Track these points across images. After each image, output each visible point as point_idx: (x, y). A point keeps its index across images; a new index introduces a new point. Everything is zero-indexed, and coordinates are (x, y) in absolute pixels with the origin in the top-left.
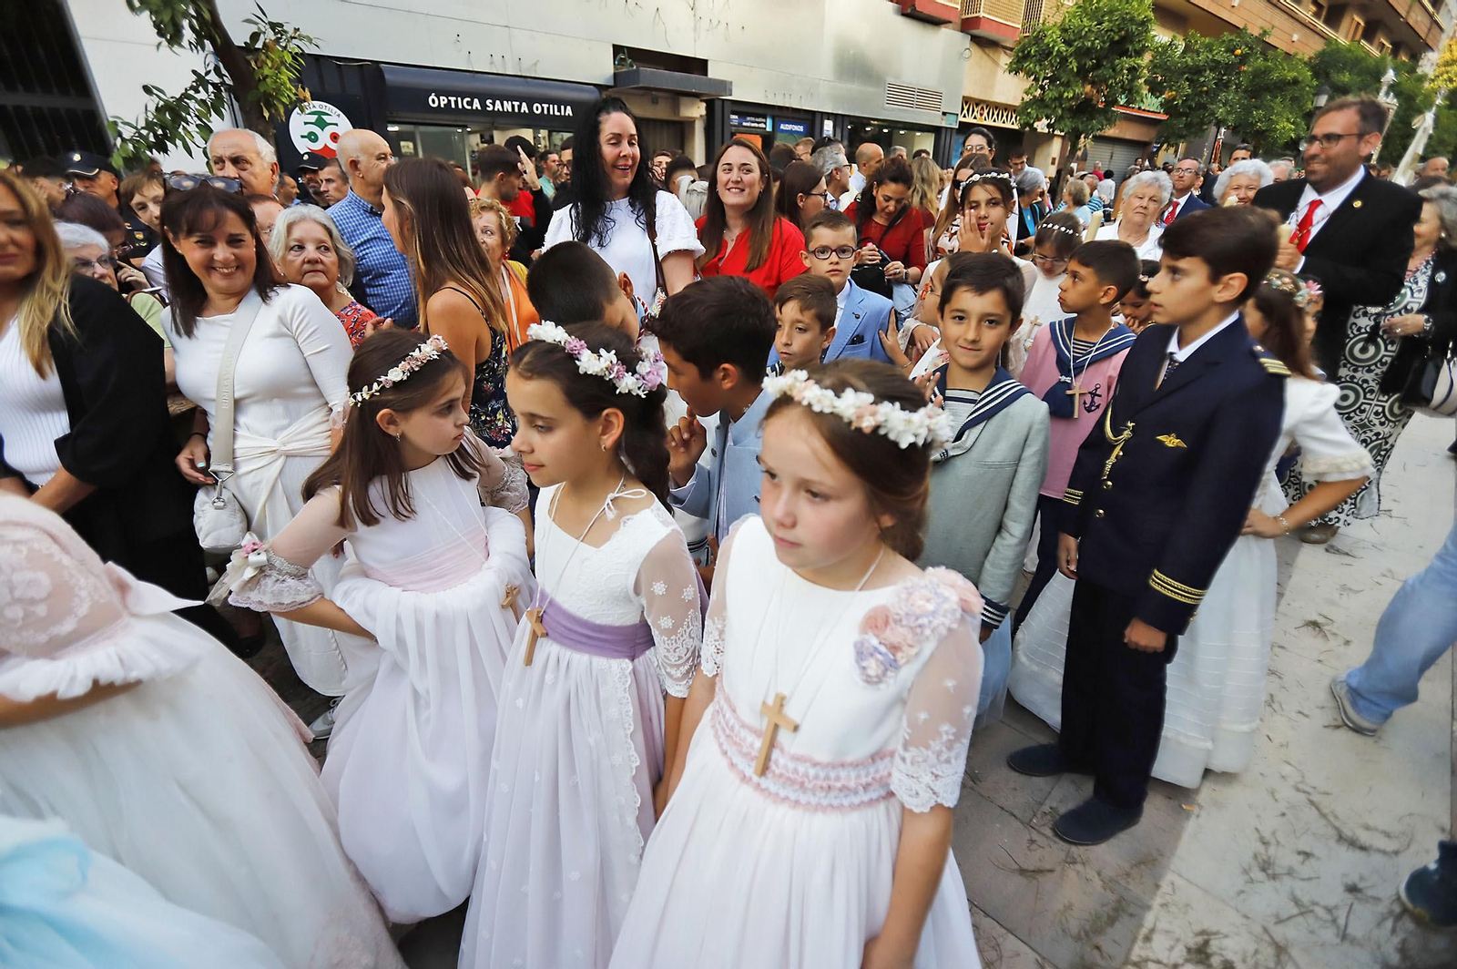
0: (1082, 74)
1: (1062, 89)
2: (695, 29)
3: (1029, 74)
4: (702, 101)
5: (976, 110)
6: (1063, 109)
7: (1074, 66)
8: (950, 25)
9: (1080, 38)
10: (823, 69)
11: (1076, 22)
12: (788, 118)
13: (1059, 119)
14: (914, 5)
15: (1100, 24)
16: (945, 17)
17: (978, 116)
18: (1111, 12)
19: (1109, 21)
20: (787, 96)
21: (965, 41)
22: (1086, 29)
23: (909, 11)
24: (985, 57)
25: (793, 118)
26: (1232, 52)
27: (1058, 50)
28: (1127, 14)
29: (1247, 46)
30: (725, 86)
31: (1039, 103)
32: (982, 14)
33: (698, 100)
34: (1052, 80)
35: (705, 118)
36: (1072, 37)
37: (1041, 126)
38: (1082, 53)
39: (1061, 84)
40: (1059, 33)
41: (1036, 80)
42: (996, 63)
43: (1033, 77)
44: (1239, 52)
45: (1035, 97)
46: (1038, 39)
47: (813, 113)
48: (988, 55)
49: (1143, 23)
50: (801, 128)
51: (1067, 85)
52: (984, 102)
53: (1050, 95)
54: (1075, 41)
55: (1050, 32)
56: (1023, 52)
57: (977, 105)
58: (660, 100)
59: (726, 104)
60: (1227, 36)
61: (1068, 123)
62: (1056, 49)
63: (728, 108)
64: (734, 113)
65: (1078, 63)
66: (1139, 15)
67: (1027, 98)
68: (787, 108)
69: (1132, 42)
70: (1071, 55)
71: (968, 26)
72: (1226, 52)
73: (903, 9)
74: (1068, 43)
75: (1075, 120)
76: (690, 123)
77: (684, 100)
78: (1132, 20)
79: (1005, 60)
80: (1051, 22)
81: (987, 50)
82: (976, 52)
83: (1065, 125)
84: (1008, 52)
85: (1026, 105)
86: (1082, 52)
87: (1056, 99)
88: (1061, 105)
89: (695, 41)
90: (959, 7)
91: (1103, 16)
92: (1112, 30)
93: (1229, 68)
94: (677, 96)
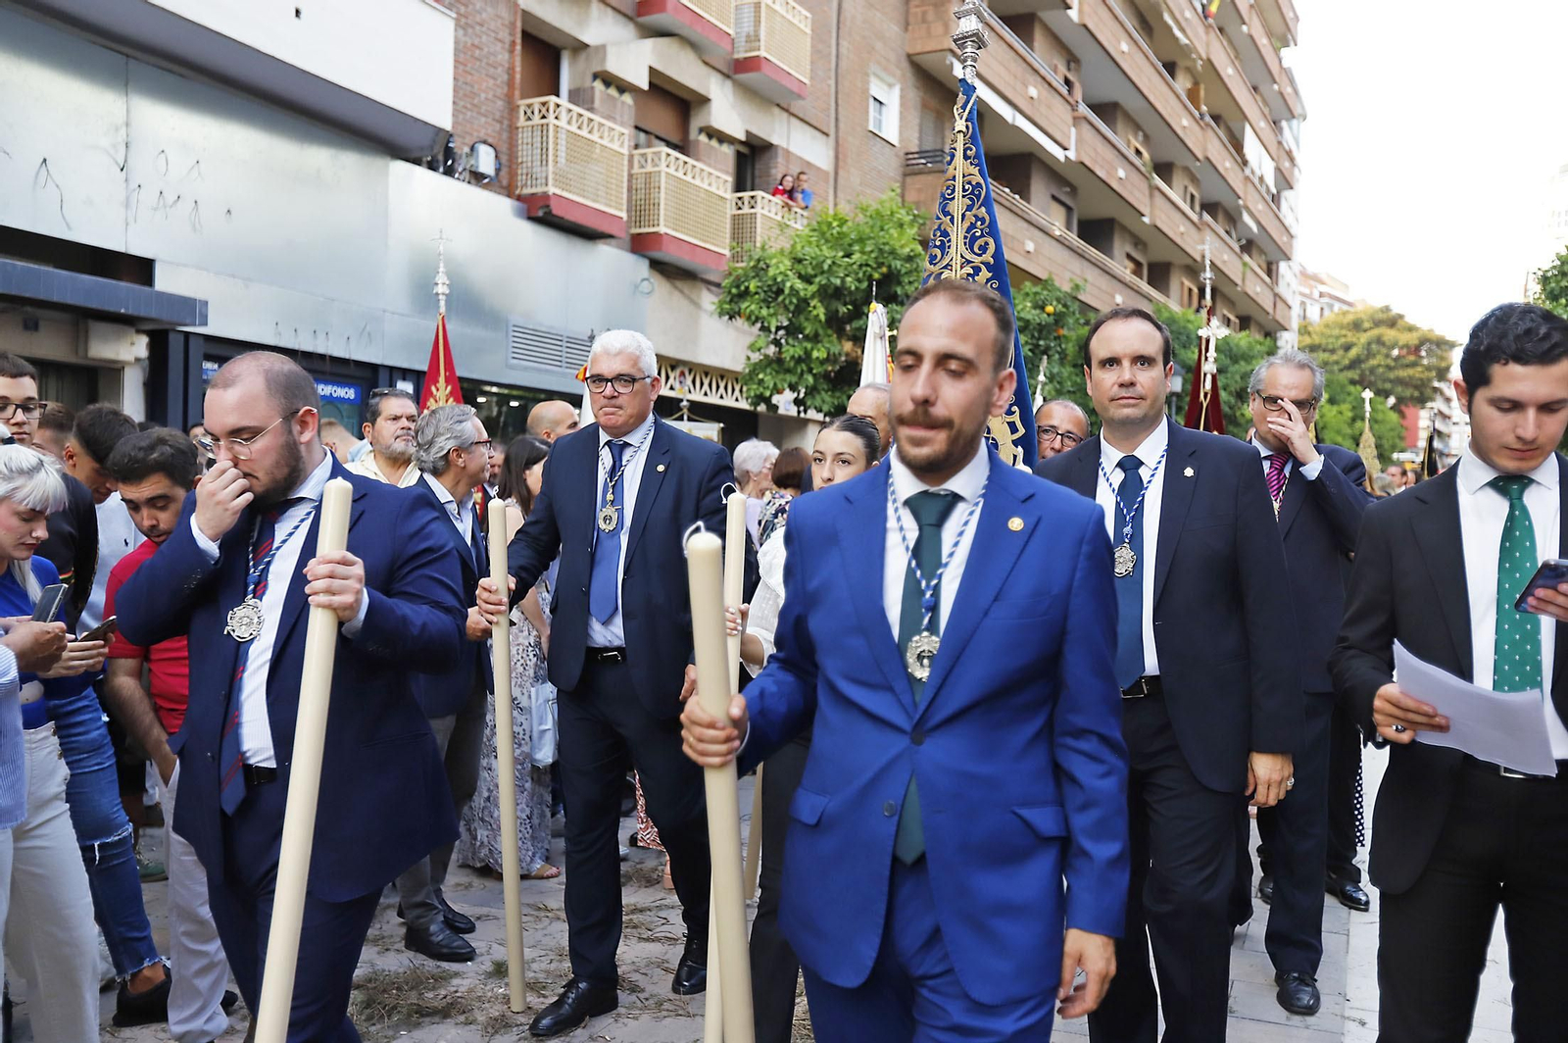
0: (835, 323)
1: (809, 346)
2: (127, 205)
3: (753, 319)
4: (139, 332)
5: (672, 375)
6: (814, 375)
7: (820, 312)
8: (613, 241)
9: (823, 272)
10: (393, 294)
11: (811, 251)
12: (323, 373)
13: (812, 391)
14: (548, 206)
15: (848, 255)
16: (605, 228)
17: (677, 385)
18: (861, 240)
19: (863, 252)
20: (321, 336)
21: (643, 266)
22: (829, 262)
23: (540, 213)
24: (677, 294)
25: (332, 374)
26: (1042, 308)
27: (791, 287)
28: (884, 244)
29: (1058, 300)
30: (194, 308)
31: (777, 363)
32: (662, 229)
33: (133, 330)
34: (792, 330)
35: (147, 362)
36: (810, 271)
37: (785, 403)
38: (831, 294)
39: (807, 338)
40: (788, 263)
41: (765, 329)
42: (697, 305)
43: (759, 325)
44: (1050, 309)
45: (766, 356)
46: (759, 269)
47: (374, 368)
48: (682, 292)
49: (909, 259)
50: (349, 393)
51: (815, 339)
52: (684, 363)
53: (792, 350)
54: (815, 276)
55: (774, 261)
56: (738, 287)
57: (673, 368)
58: (41, 323)
59: (192, 341)
60: (1028, 286)
61: (827, 397)
62: (788, 284)
63: (195, 349)
64: (209, 358)
65: (826, 309)
66: (902, 247)
67: (756, 357)
68: (322, 357)
69: (899, 283)
70: (813, 297)
71: (640, 244)
72: (1036, 306)
73: (529, 210)
74: (807, 279)
75: (838, 394)
76: (113, 372)
77: (97, 328)
78: (893, 252)
79: (709, 300)
80: (774, 247)
81: (679, 284)
82: (660, 285)
83: (823, 401)
84: (713, 288)
85: (756, 368)
86: (830, 291)
87: (799, 360)
88: (810, 370)
89: (127, 224)
90: (624, 215)
91: (850, 245)
92: (867, 265)
93: (1041, 328)
94: (83, 318)
